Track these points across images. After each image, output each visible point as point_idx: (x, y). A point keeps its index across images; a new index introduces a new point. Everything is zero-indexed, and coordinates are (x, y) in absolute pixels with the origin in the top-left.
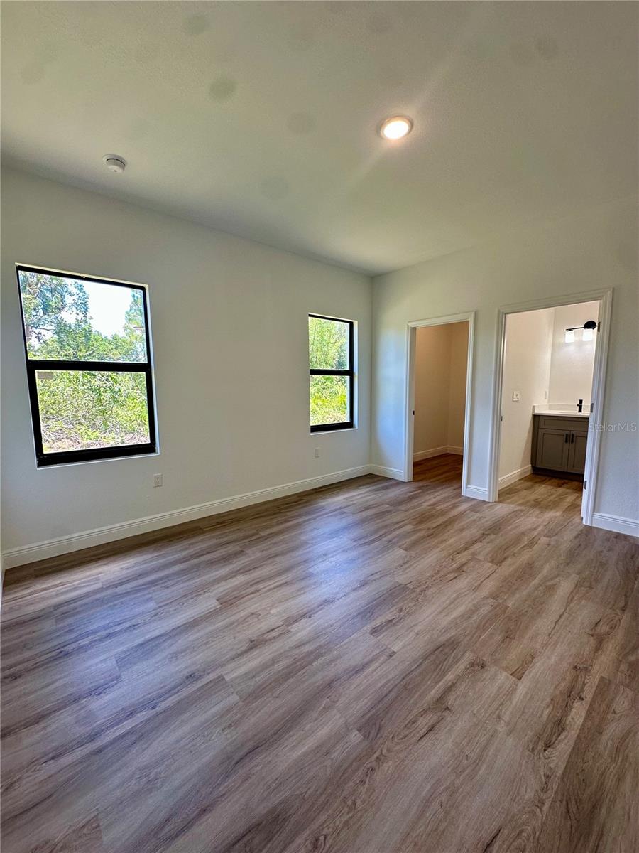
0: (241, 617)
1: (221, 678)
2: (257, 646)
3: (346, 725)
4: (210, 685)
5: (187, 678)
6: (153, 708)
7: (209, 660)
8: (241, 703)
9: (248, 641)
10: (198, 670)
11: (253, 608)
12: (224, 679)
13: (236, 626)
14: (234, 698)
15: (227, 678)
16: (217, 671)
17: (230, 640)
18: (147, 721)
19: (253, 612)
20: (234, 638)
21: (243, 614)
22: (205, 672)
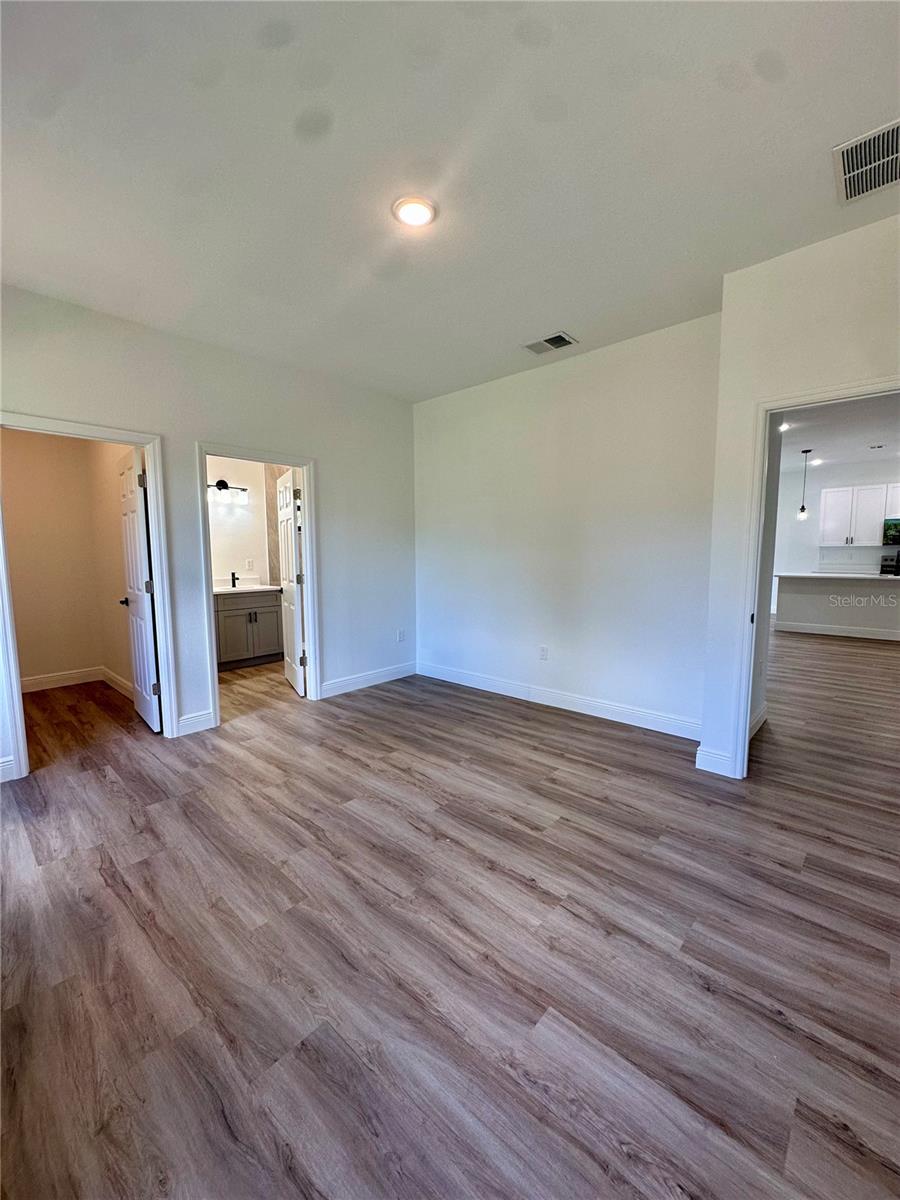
0: (568, 963)
1: (684, 949)
2: (614, 926)
3: (659, 844)
4: (702, 958)
5: (714, 992)
6: (780, 1013)
7: (668, 976)
8: (699, 919)
9: (610, 938)
10: (695, 984)
11: (542, 953)
12: (683, 946)
13: (589, 962)
14: (696, 926)
15: (680, 942)
16: (679, 957)
17: (620, 963)
18: (798, 1010)
19: (547, 949)
20: (614, 957)
21: (560, 963)
22: (691, 972)
